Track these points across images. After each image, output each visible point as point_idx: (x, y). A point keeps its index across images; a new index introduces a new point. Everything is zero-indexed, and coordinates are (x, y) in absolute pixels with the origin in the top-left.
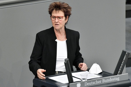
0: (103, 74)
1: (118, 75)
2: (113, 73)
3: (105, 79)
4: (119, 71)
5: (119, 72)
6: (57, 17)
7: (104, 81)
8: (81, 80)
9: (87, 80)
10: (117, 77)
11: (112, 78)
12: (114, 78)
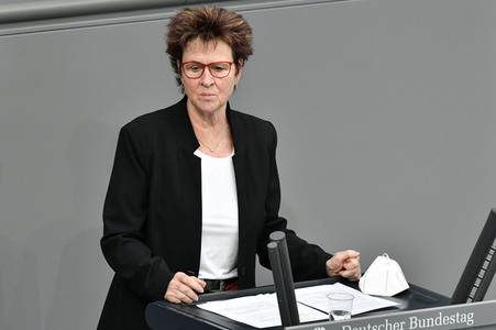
0: (411, 296)
1: (469, 304)
2: (450, 294)
3: (420, 316)
4: (474, 290)
5: (473, 292)
6: (208, 65)
7: (414, 325)
8: (328, 317)
9: (352, 317)
10: (467, 311)
11: (445, 313)
12: (453, 312)
